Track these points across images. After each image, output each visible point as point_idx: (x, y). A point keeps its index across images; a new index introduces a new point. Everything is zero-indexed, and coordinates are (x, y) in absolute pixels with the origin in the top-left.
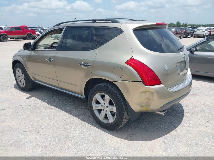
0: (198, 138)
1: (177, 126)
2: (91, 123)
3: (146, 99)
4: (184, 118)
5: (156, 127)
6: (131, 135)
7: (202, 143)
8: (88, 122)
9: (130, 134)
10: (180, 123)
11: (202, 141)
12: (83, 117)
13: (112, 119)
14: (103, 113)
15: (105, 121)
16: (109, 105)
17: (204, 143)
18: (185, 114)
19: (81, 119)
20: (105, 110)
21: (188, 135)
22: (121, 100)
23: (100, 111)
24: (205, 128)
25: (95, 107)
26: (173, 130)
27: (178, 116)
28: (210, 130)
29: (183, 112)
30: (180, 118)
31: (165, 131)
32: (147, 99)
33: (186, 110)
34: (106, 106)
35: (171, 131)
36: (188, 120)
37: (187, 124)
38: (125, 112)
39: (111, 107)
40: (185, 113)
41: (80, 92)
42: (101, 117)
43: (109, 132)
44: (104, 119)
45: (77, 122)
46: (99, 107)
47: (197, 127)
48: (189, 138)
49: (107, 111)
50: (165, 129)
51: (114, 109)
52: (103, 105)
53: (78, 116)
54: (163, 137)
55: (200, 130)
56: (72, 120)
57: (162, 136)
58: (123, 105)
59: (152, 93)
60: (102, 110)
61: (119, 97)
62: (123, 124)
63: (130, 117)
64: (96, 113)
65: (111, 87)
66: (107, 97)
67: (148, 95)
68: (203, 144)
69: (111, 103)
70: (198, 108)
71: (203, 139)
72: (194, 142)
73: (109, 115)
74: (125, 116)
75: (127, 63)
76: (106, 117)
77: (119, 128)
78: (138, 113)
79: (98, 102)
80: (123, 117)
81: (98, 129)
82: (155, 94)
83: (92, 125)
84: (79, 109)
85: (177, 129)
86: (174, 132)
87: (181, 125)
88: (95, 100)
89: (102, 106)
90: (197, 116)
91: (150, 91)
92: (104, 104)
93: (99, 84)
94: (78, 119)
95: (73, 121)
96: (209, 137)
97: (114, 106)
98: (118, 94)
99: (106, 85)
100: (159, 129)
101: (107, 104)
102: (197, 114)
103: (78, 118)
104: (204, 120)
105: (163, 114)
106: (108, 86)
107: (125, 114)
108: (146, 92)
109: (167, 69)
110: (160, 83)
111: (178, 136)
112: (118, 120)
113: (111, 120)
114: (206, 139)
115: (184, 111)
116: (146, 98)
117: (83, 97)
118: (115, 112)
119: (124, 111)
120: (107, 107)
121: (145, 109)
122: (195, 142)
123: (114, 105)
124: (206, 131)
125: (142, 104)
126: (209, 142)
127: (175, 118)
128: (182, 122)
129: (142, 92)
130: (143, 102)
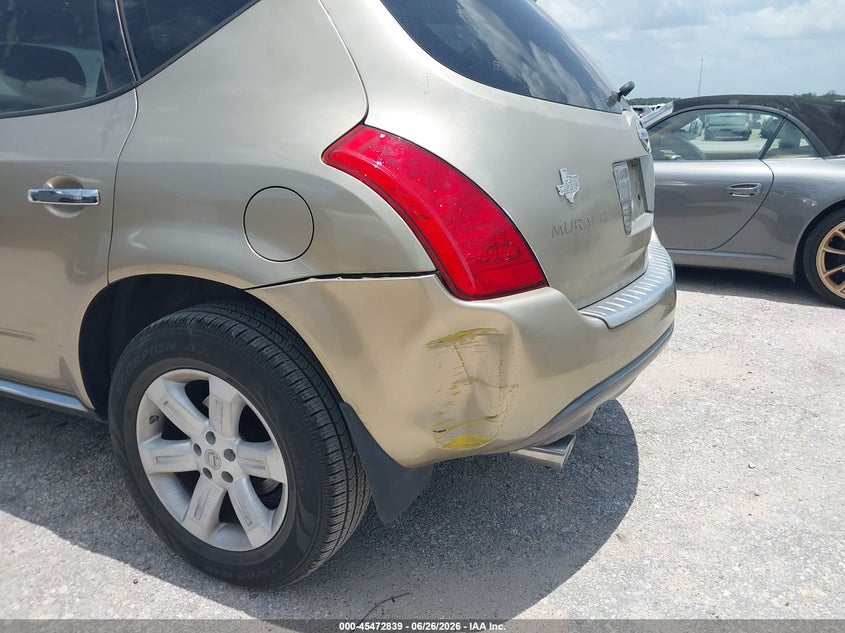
0: (736, 569)
1: (621, 514)
2: (140, 559)
3: (463, 381)
4: (644, 464)
5: (515, 531)
6: (388, 605)
7: (766, 595)
8: (123, 552)
9: (378, 599)
10: (628, 493)
11: (761, 584)
12: (97, 524)
13: (263, 524)
14: (209, 494)
15: (223, 540)
16: (238, 441)
17: (777, 593)
18: (641, 441)
19: (81, 540)
20: (217, 474)
21: (685, 554)
22: (315, 405)
23: (188, 481)
24: (752, 502)
25: (156, 458)
26: (606, 536)
27: (611, 453)
28: (780, 512)
29: (632, 434)
30: (625, 466)
31: (564, 547)
32: (471, 380)
33: (641, 422)
34: (219, 448)
35: (599, 545)
36: (663, 468)
37: (662, 495)
38: (339, 477)
39: (250, 452)
40: (639, 439)
41: (57, 375)
42: (196, 518)
43: (253, 603)
44: (214, 528)
45: (53, 560)
46: (182, 458)
47: (712, 504)
48: (694, 573)
49: (228, 477)
50: (563, 537)
51: (274, 466)
52: (205, 445)
53: (60, 524)
54: (563, 587)
55: (733, 520)
56: (20, 550)
57: (557, 585)
58: (328, 431)
59: (499, 342)
60: (203, 476)
61: (301, 386)
62: (332, 546)
63: (372, 503)
64: (169, 496)
65: (240, 328)
66: (224, 394)
67: (474, 355)
68: (774, 601)
69: (250, 429)
70: (691, 408)
71: (762, 570)
72: (727, 593)
73: (247, 502)
74: (341, 500)
75: (335, 156)
76: (227, 514)
77: (310, 571)
78: (419, 471)
79: (171, 432)
80: (331, 506)
81: (186, 592)
82: (517, 344)
83: (147, 569)
84: (75, 474)
85: (624, 526)
86: (611, 547)
87: (635, 503)
88: (152, 419)
89: (197, 448)
90: (695, 447)
91: (484, 333)
92: (211, 437)
93: (167, 318)
94: (61, 541)
95: (22, 556)
96: (784, 551)
97: (272, 443)
98: (288, 367)
99: (209, 318)
100: (534, 542)
101: (228, 435)
102: (693, 435)
103: (63, 535)
104: (730, 461)
105: (558, 458)
106: (220, 321)
107: (341, 488)
108: (460, 337)
109: (571, 197)
110: (537, 280)
111: (640, 571)
112: (303, 527)
113: (260, 529)
114: (778, 566)
115: (634, 428)
116: (465, 376)
117: (79, 407)
118: (281, 485)
119: (337, 468)
120: (230, 455)
121: (459, 444)
122: (733, 595)
123: (268, 438)
124: (763, 522)
125: (440, 414)
126: (796, 582)
127: (601, 467)
128: (640, 486)
129: (440, 342)
130: (450, 403)
